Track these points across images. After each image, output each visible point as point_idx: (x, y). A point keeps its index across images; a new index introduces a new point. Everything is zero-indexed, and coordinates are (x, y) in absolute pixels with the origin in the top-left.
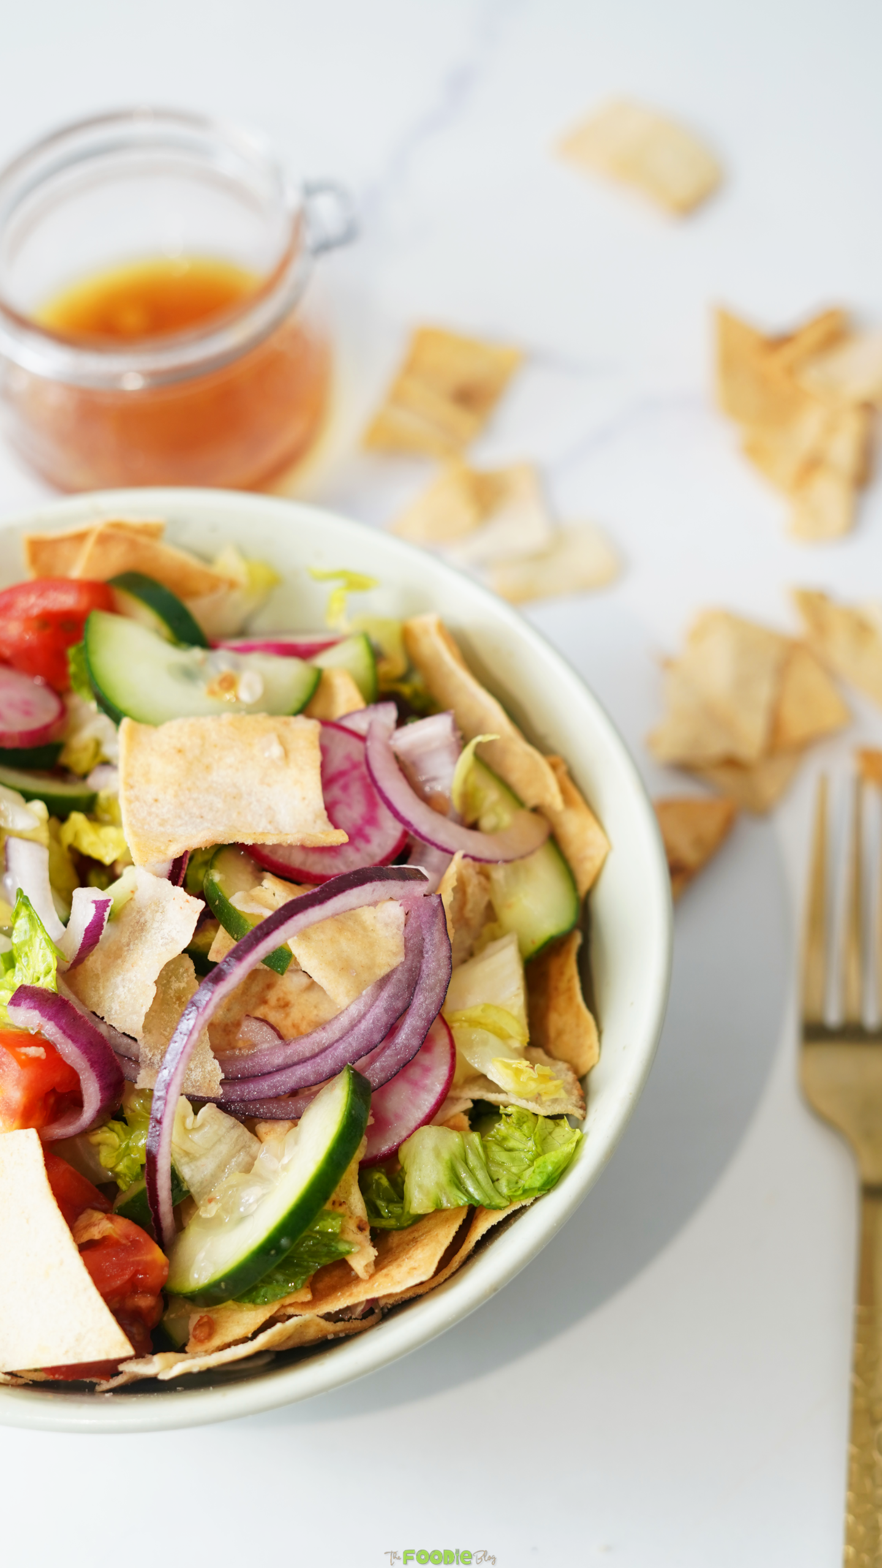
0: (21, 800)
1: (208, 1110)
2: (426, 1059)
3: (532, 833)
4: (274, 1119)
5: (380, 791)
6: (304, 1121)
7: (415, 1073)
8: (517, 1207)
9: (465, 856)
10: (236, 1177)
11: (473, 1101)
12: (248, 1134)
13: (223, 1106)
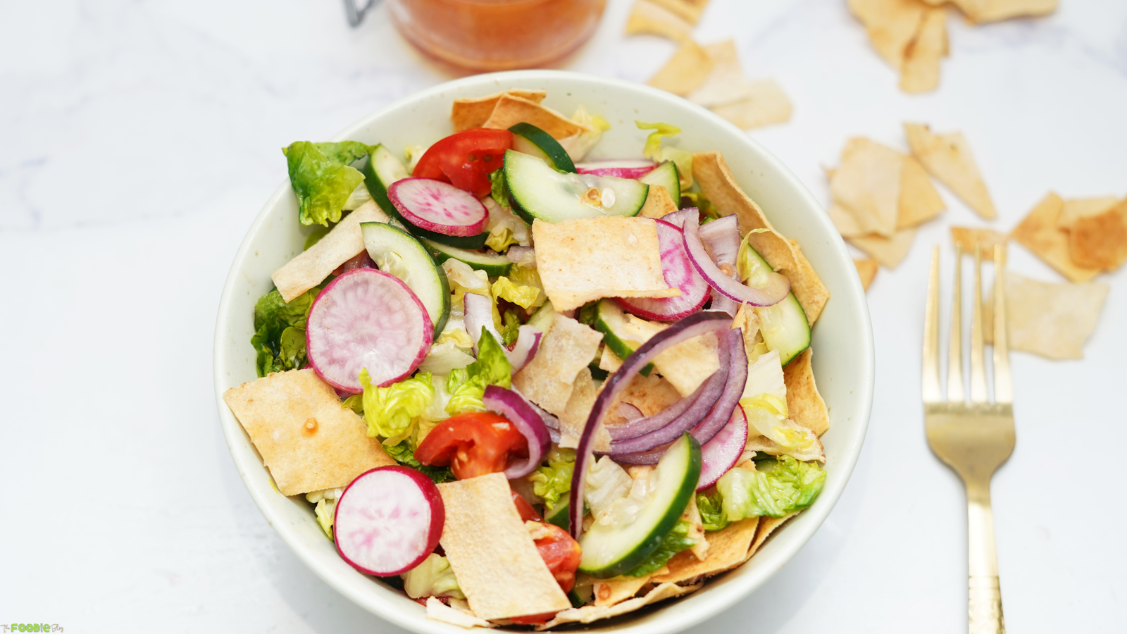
0: (472, 270)
1: (605, 459)
2: (729, 427)
3: (780, 286)
4: (640, 465)
5: (695, 263)
6: (661, 466)
7: (723, 435)
8: (790, 516)
9: (748, 302)
10: (620, 501)
11: (756, 452)
12: (625, 474)
13: (614, 457)
